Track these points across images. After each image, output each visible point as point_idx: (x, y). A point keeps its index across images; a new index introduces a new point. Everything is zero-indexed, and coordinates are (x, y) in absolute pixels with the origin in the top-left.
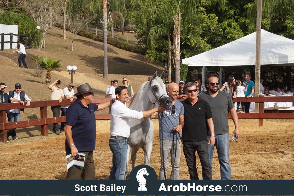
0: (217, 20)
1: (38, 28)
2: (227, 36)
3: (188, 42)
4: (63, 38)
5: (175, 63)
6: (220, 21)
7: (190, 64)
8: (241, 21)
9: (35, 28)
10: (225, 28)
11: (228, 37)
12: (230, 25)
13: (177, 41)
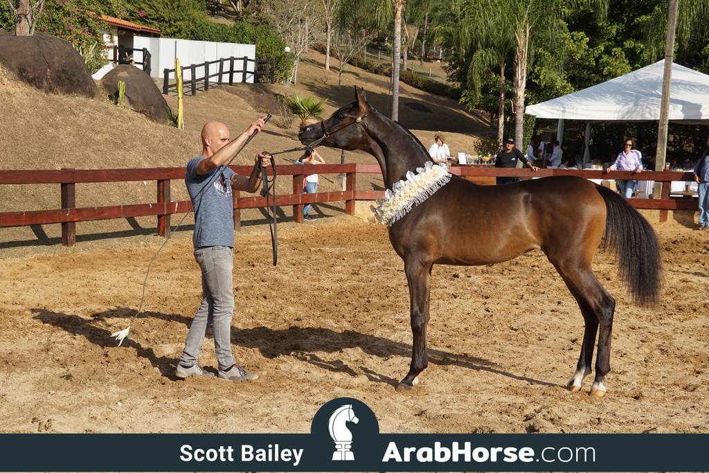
0: (587, 44)
1: (287, 49)
2: (603, 70)
3: (534, 79)
4: (325, 69)
5: (515, 110)
6: (592, 44)
7: (538, 114)
8: (629, 44)
9: (282, 49)
10: (600, 57)
11: (605, 72)
12: (608, 51)
13: (521, 74)
